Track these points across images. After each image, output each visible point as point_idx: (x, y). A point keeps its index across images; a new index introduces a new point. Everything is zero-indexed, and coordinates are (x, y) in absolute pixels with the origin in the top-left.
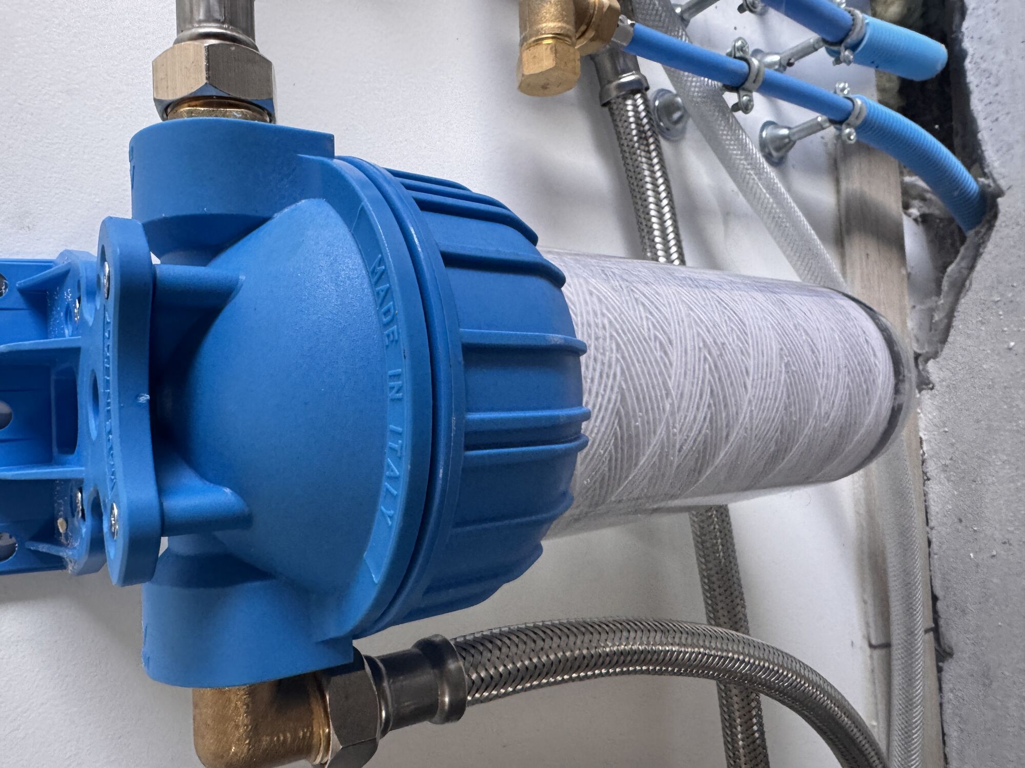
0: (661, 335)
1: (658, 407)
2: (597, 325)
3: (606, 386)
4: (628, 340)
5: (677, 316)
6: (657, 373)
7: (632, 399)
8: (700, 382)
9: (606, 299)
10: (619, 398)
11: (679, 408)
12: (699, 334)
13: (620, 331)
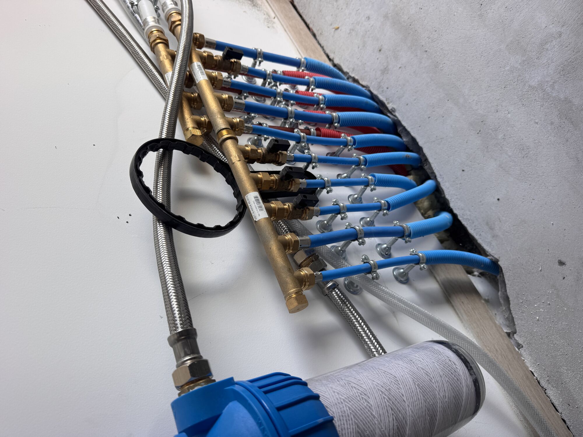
0: (364, 396)
1: (373, 424)
2: (339, 403)
3: (350, 424)
4: (352, 404)
5: (368, 386)
6: (367, 411)
7: (361, 425)
8: (385, 407)
9: (340, 392)
10: (356, 426)
11: (381, 420)
12: (378, 389)
13: (348, 402)
